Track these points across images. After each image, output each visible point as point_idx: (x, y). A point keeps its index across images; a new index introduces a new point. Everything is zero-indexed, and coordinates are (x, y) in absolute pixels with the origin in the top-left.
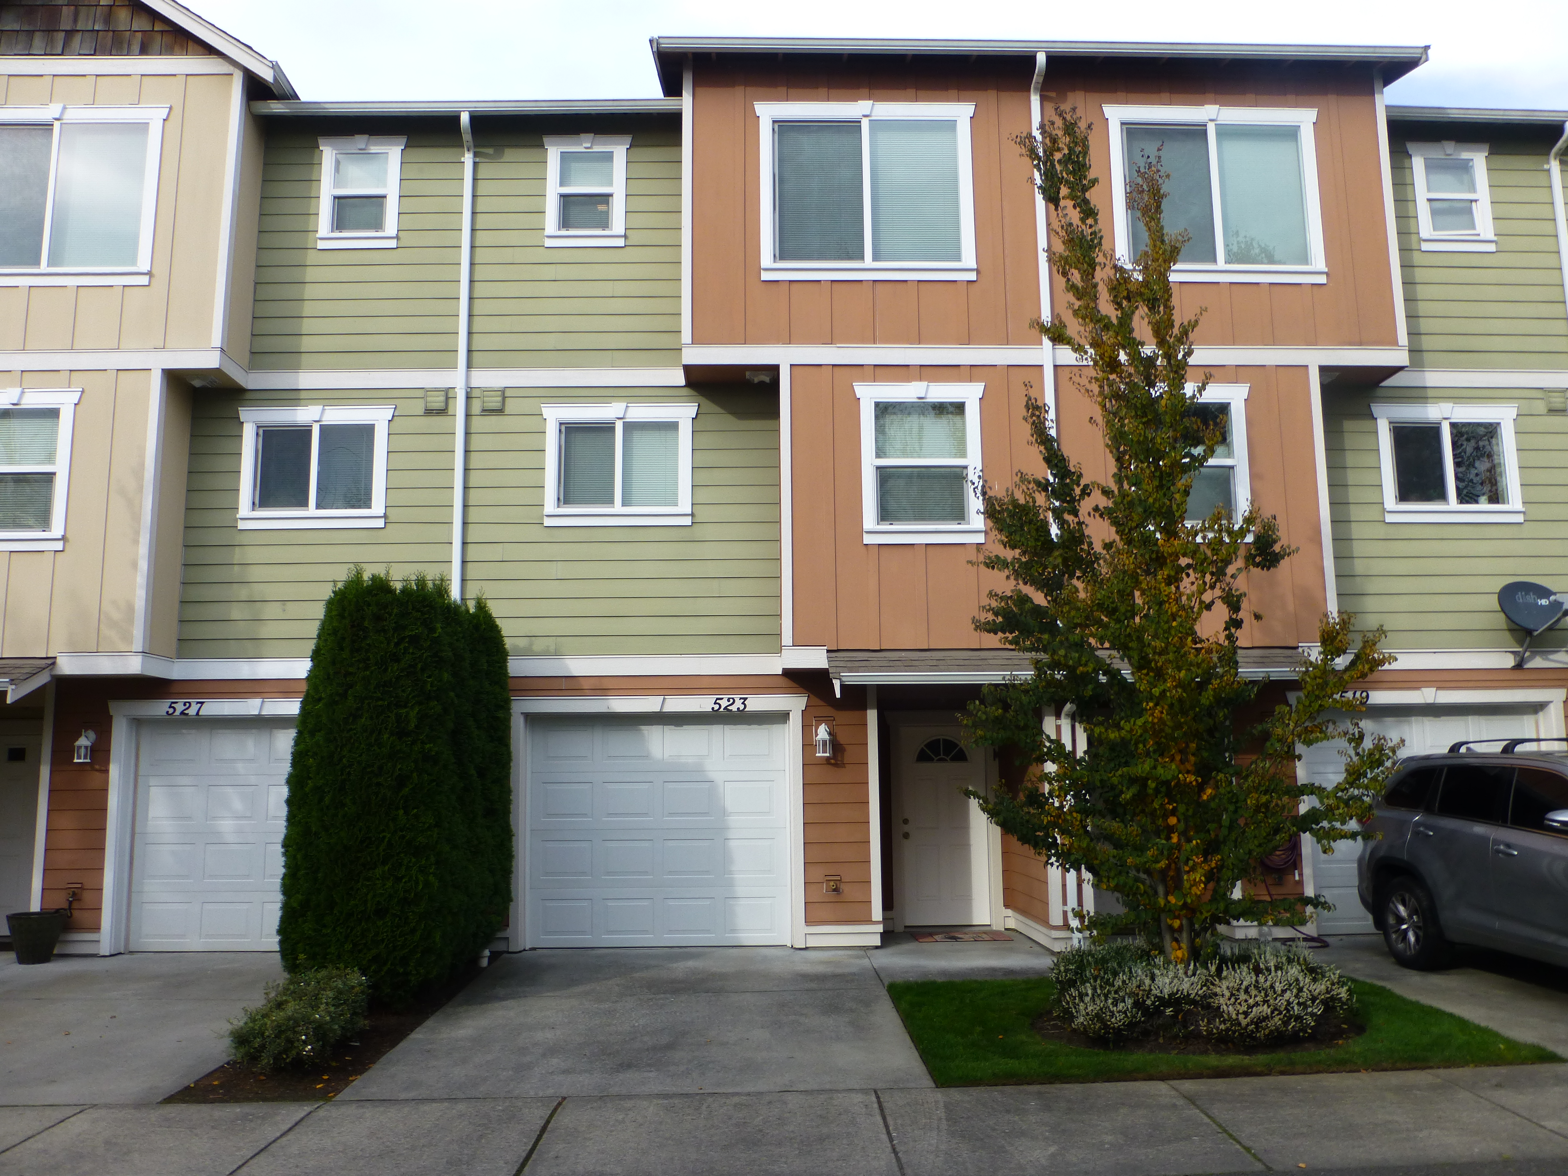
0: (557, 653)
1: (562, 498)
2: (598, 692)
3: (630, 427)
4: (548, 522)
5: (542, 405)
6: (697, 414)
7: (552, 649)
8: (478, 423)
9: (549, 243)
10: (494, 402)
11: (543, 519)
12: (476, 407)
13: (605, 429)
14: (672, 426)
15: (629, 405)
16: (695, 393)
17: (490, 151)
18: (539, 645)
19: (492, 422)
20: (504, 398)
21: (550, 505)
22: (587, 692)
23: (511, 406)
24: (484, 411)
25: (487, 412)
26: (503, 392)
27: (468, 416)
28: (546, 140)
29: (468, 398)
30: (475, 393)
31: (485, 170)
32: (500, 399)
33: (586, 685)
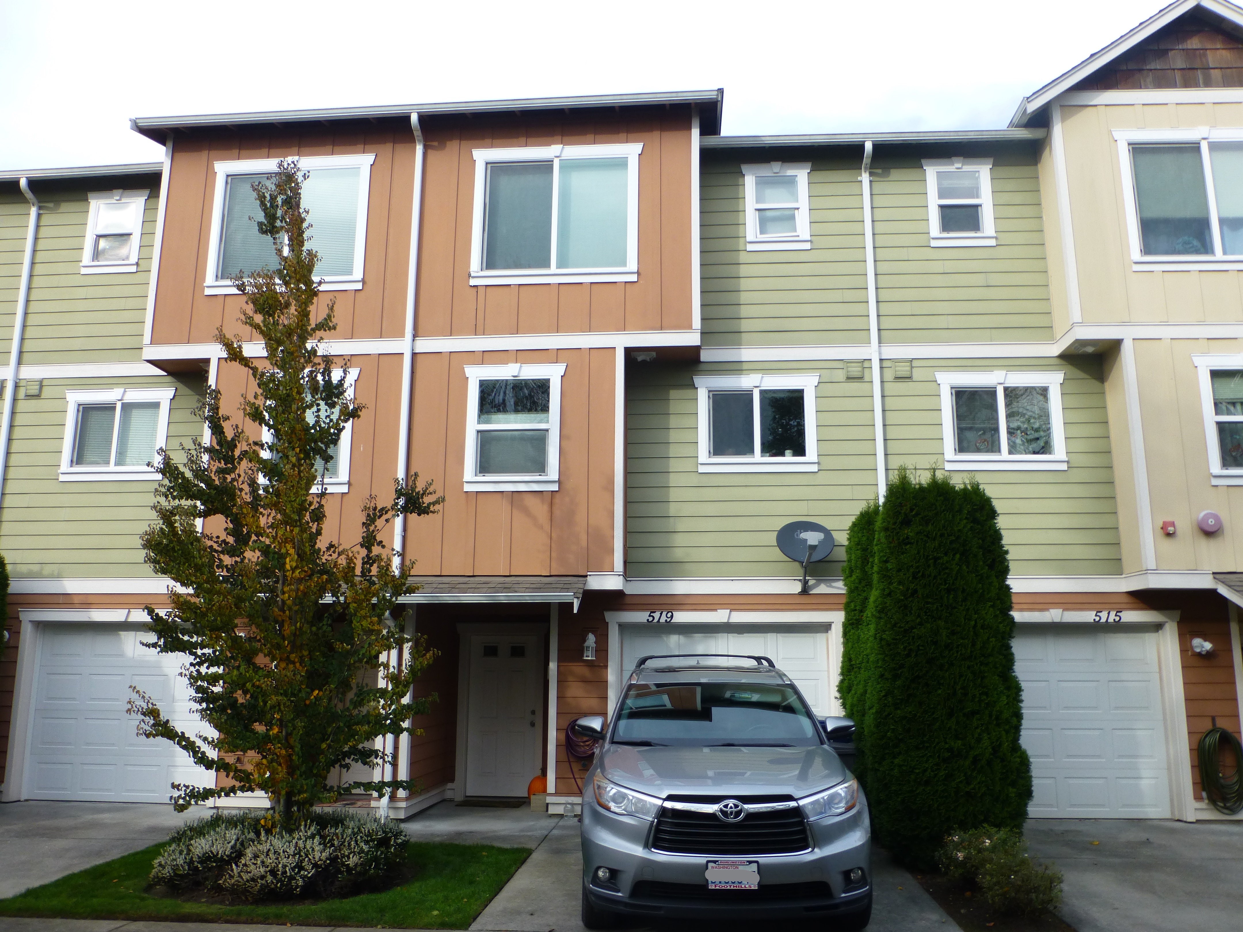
0: (59, 576)
1: (75, 460)
2: (84, 606)
3: (128, 407)
4: (62, 478)
5: (67, 391)
6: (174, 396)
7: (56, 573)
8: (22, 405)
9: (84, 271)
10: (34, 390)
11: (58, 475)
12: (22, 393)
13: (109, 408)
14: (155, 405)
15: (127, 390)
16: (176, 381)
17: (51, 205)
18: (47, 570)
19: (33, 404)
20: (41, 386)
21: (65, 465)
22: (77, 606)
23: (46, 392)
24: (26, 396)
25: (29, 397)
26: (41, 383)
27: (15, 400)
28: (90, 195)
29: (16, 386)
30: (22, 383)
31: (47, 219)
32: (38, 387)
33: (76, 600)
